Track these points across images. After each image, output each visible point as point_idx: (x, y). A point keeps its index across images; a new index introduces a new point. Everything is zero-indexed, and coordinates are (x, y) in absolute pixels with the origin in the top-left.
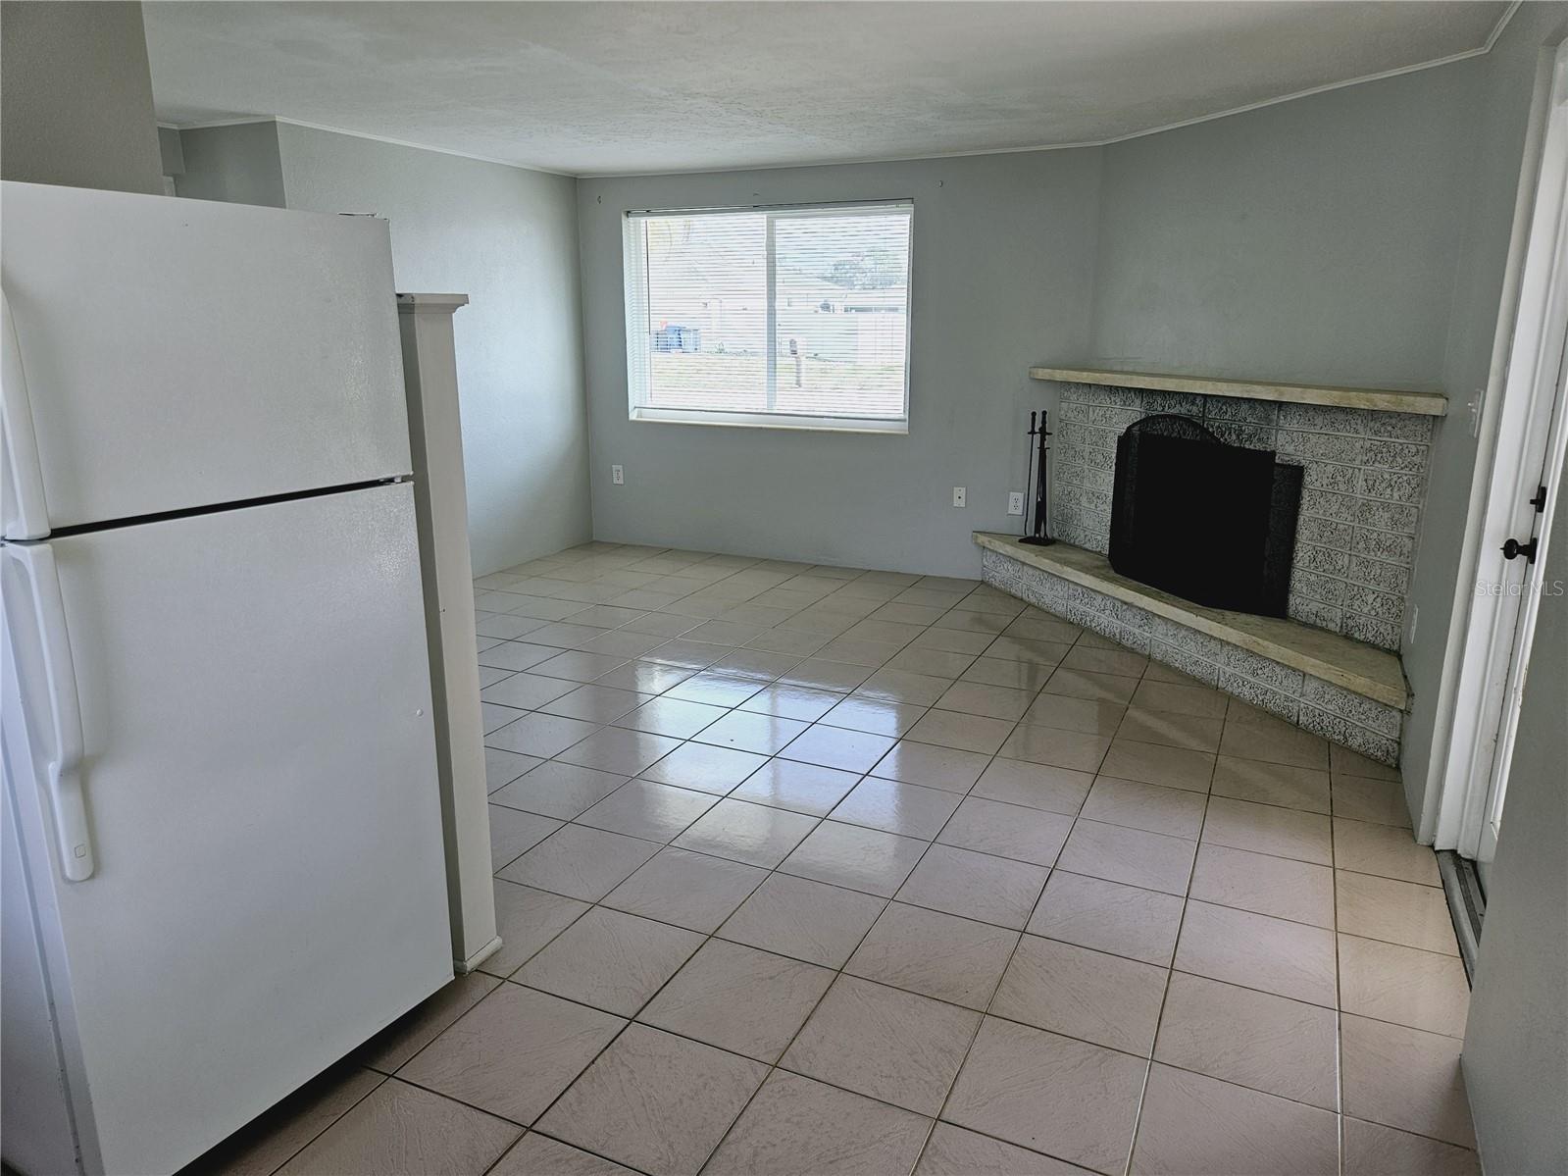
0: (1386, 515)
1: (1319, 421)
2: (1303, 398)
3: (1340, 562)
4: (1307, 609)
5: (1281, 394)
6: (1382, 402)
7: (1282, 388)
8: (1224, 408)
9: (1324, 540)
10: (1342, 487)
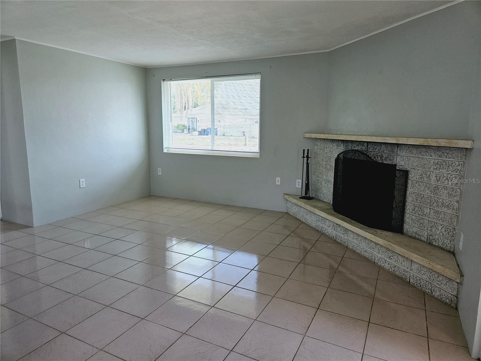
0: (446, 192)
1: (414, 151)
2: (407, 142)
3: (425, 211)
4: (412, 231)
5: (398, 140)
6: (443, 143)
7: (398, 138)
8: (375, 147)
9: (418, 201)
10: (426, 179)
